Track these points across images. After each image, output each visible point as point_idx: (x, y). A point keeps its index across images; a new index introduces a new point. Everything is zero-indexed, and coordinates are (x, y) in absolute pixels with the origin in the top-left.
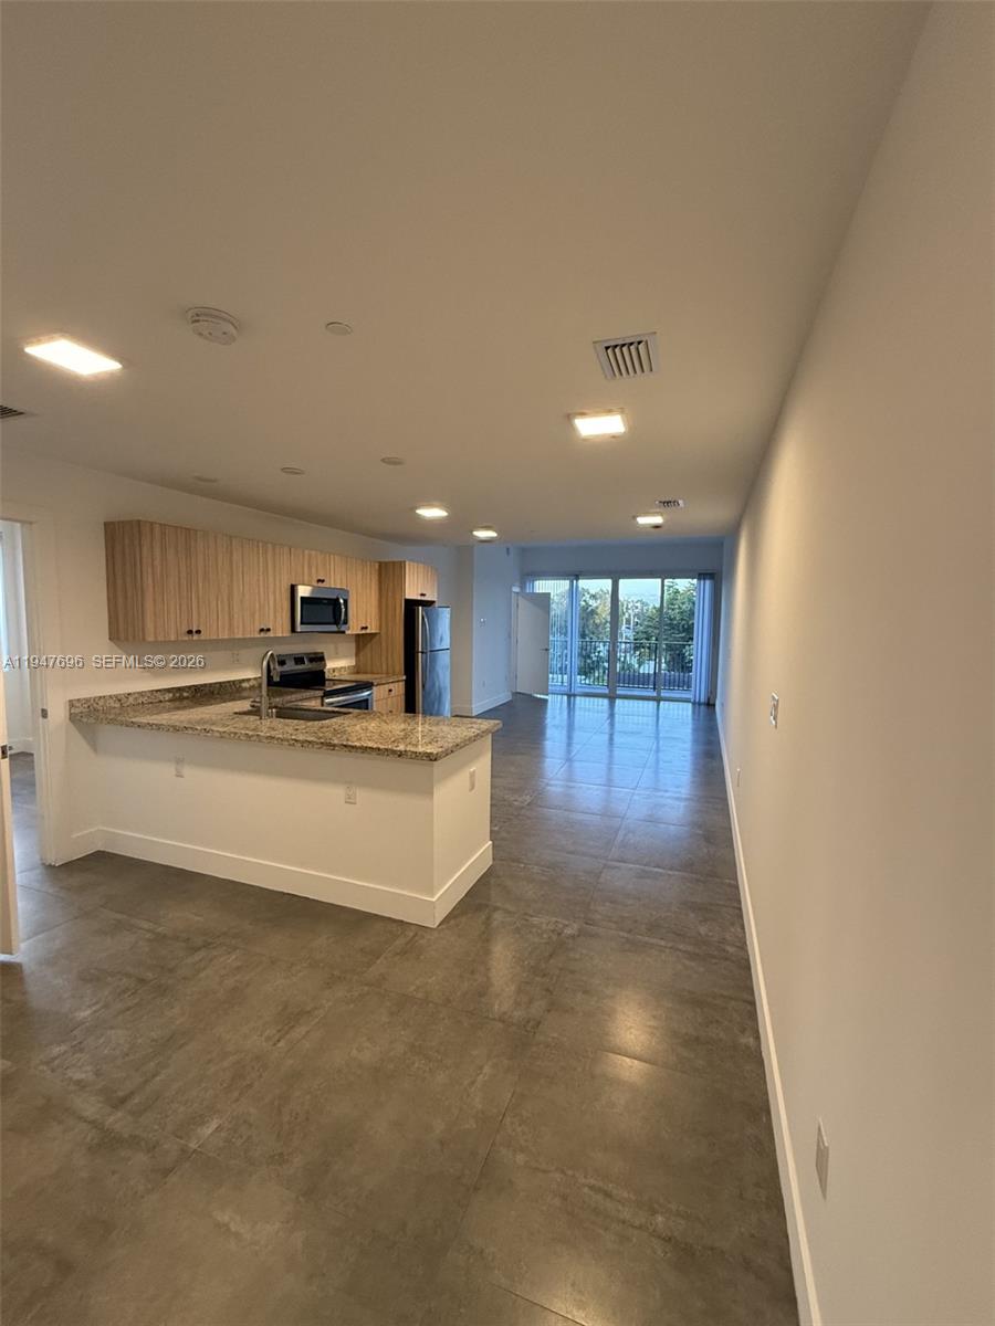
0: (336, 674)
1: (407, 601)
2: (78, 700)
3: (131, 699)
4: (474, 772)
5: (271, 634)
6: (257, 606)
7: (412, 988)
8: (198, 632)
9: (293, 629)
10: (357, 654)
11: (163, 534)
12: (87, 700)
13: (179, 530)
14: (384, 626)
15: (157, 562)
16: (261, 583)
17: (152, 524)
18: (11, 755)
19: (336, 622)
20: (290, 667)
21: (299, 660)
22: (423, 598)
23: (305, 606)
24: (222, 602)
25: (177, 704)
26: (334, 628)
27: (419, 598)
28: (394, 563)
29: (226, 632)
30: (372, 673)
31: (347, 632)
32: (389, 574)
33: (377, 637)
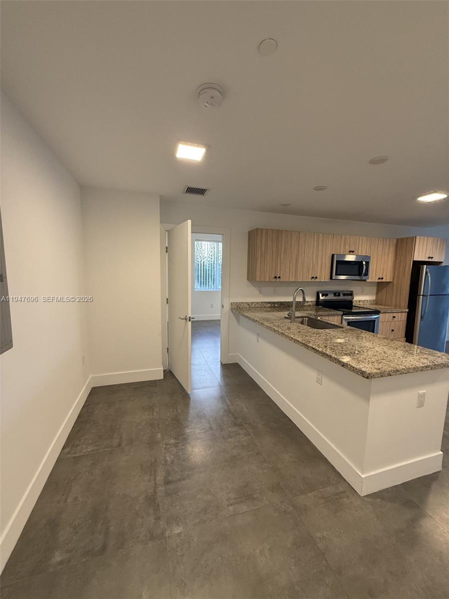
0: (361, 303)
1: (415, 262)
2: (234, 303)
3: (253, 305)
4: (424, 394)
5: (318, 280)
6: (311, 265)
7: (319, 535)
8: (279, 277)
9: (331, 278)
10: (377, 293)
11: (267, 233)
12: (237, 303)
13: (274, 231)
14: (396, 278)
15: (263, 246)
16: (314, 254)
17: (262, 229)
18: (192, 321)
19: (360, 275)
20: (331, 297)
21: (336, 294)
22: (430, 260)
23: (339, 265)
24: (293, 263)
25: (272, 309)
26: (358, 278)
27: (427, 260)
28: (407, 238)
29: (293, 278)
30: (385, 305)
31: (367, 280)
32: (403, 245)
33: (391, 284)
